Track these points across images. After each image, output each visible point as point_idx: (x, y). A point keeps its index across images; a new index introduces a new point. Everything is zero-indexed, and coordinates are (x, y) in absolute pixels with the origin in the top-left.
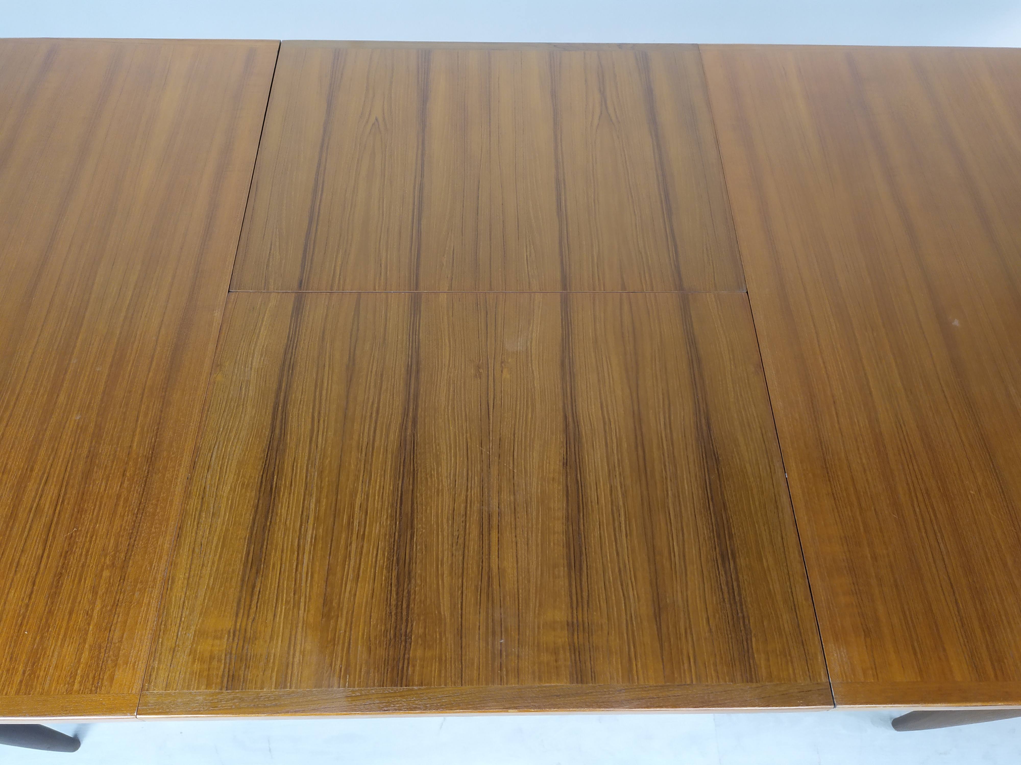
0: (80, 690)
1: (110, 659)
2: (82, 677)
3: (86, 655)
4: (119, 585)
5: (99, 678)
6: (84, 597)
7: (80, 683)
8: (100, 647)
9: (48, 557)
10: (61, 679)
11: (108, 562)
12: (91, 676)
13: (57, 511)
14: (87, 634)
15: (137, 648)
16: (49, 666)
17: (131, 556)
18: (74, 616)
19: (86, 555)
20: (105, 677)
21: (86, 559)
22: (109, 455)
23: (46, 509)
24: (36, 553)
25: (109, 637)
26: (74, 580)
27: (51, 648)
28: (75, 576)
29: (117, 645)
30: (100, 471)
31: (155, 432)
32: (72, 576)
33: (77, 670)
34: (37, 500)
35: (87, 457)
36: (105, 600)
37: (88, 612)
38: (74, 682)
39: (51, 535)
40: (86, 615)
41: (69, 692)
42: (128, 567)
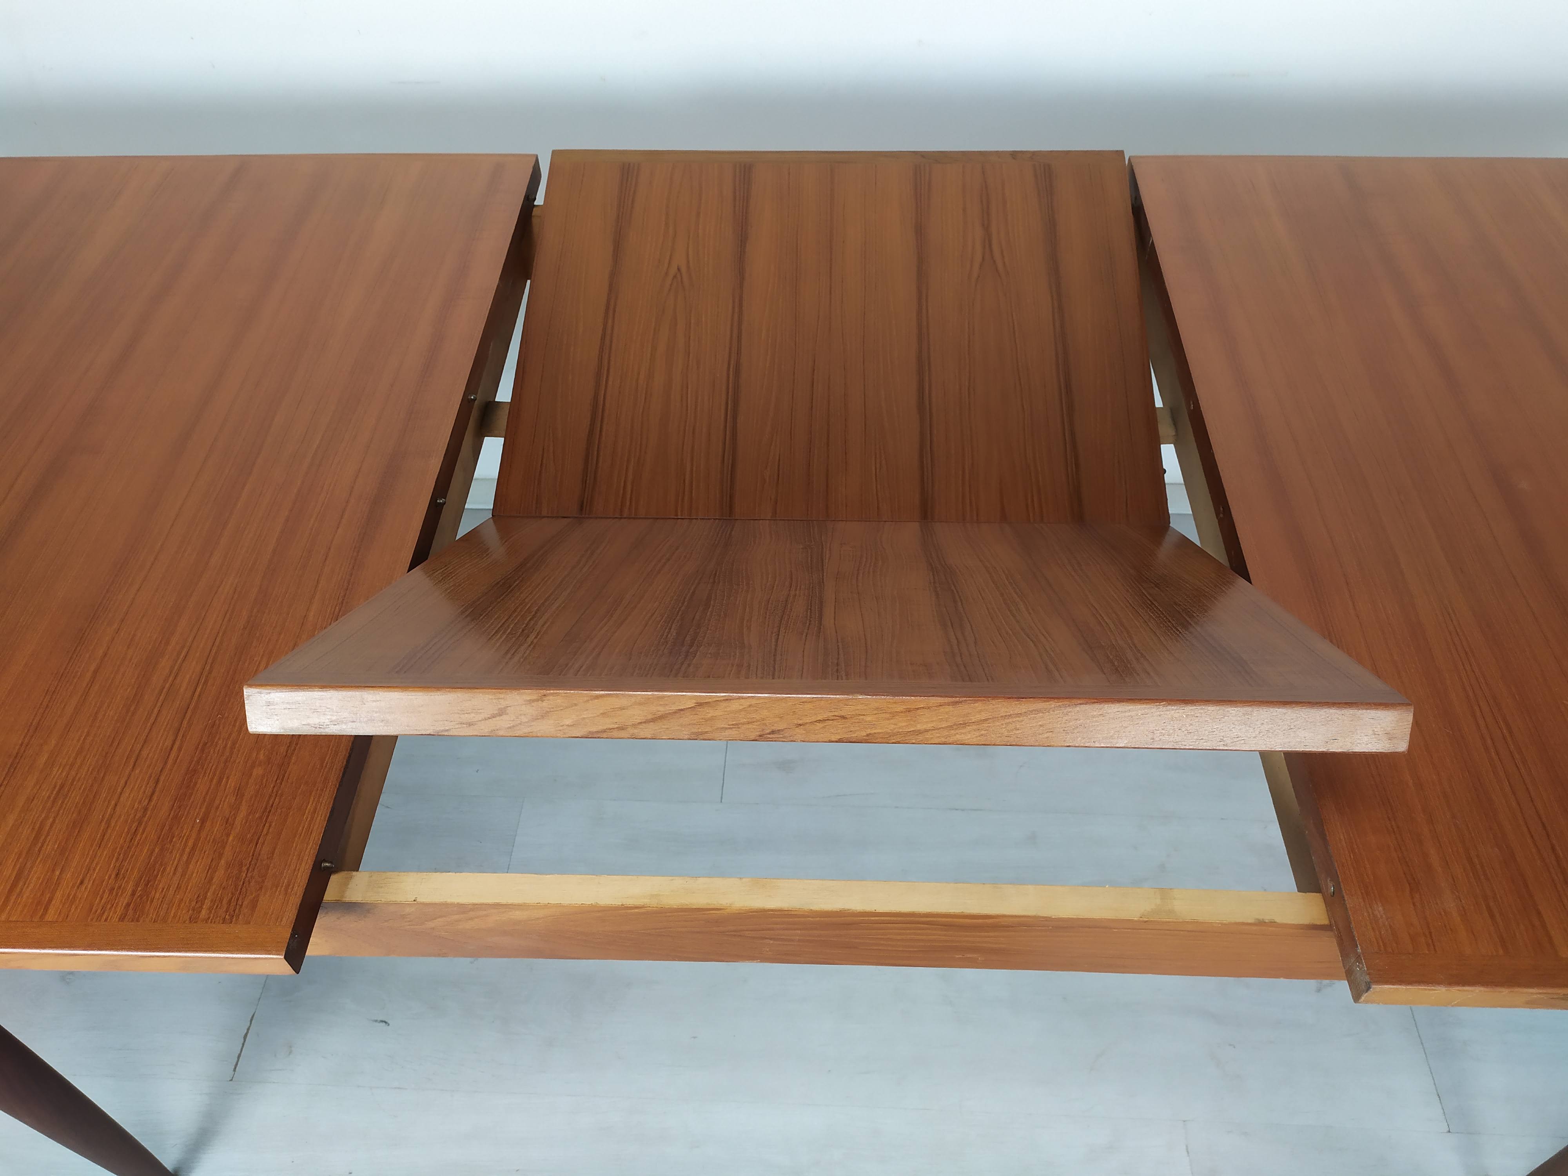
0: (209, 918)
1: (254, 881)
2: (213, 901)
3: (220, 873)
4: (274, 787)
5: (236, 904)
6: (224, 801)
7: (210, 909)
8: (241, 865)
9: (180, 749)
10: (183, 904)
11: (261, 757)
12: (225, 902)
13: (197, 693)
14: (224, 848)
15: (293, 867)
16: (169, 886)
17: (295, 749)
18: (208, 824)
19: (232, 748)
20: (246, 903)
21: (231, 753)
22: (275, 627)
23: (182, 690)
24: (163, 744)
25: (254, 851)
26: (211, 781)
27: (173, 863)
28: (214, 774)
29: (264, 862)
30: (261, 645)
31: (340, 599)
32: (209, 774)
33: (207, 893)
34: (171, 679)
35: (245, 628)
36: (253, 805)
37: (228, 819)
38: (201, 907)
39: (185, 722)
40: (225, 823)
41: (193, 920)
42: (289, 764)
